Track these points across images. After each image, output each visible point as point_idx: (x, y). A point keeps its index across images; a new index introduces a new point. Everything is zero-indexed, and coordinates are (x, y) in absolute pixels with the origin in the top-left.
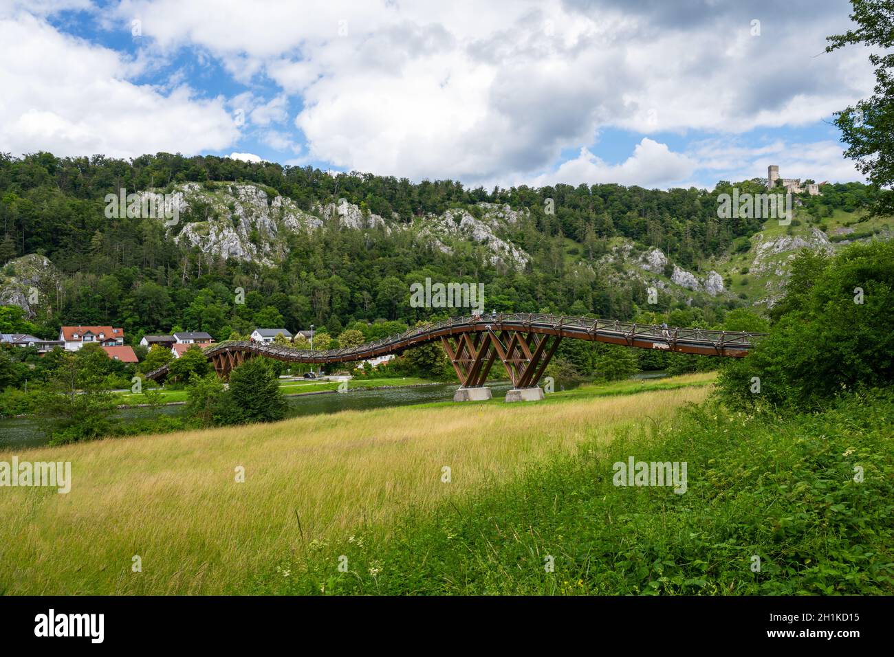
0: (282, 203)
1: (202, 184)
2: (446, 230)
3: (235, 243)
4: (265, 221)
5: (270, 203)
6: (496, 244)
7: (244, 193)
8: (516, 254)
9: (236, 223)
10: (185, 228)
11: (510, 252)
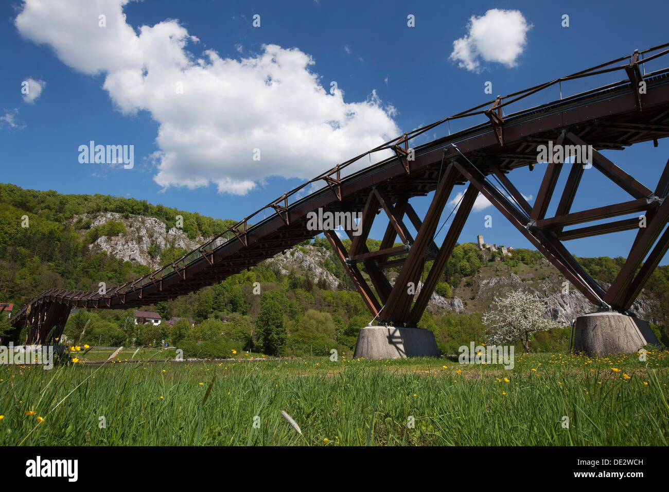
0: (176, 233)
1: (121, 214)
2: (285, 259)
3: (135, 252)
4: (161, 241)
5: (167, 232)
6: (319, 270)
7: (150, 223)
8: (331, 278)
9: (140, 240)
10: (99, 239)
11: (327, 276)
